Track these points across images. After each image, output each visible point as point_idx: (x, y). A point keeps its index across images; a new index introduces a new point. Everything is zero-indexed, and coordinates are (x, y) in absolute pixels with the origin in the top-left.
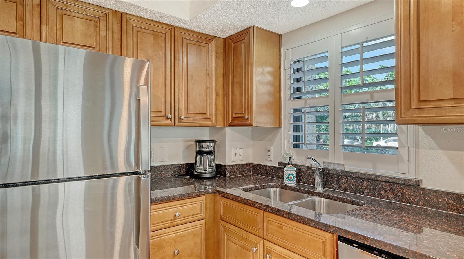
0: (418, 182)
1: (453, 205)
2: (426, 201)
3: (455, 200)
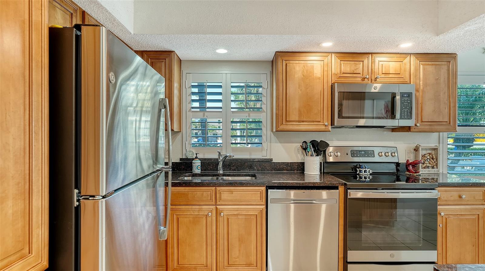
0: (271, 160)
1: (285, 168)
2: (275, 168)
3: (286, 165)
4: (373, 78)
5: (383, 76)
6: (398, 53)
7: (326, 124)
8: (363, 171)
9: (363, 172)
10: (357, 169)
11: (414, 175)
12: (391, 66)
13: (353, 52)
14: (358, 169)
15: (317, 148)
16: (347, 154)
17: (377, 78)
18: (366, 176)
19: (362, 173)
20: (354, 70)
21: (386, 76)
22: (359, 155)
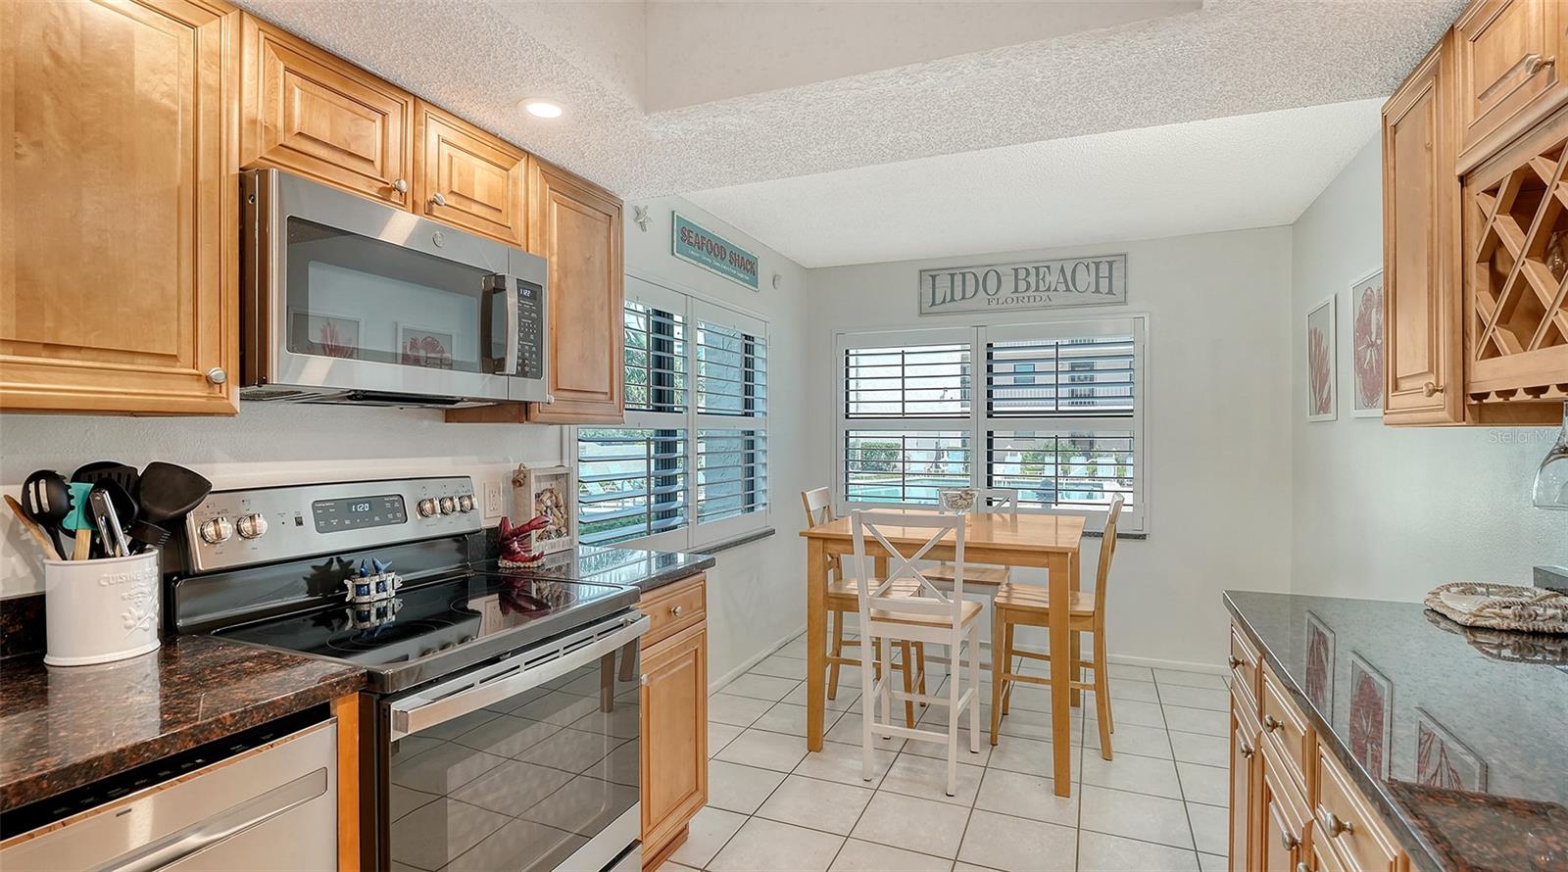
4: (421, 203)
5: (452, 201)
6: (495, 136)
7: (216, 372)
8: (373, 586)
9: (373, 592)
10: (346, 582)
11: (529, 567)
12: (478, 171)
13: (343, 51)
14: (348, 583)
15: (136, 507)
16: (299, 523)
17: (435, 201)
18: (384, 603)
19: (369, 594)
20: (348, 138)
21: (460, 204)
22: (347, 522)
